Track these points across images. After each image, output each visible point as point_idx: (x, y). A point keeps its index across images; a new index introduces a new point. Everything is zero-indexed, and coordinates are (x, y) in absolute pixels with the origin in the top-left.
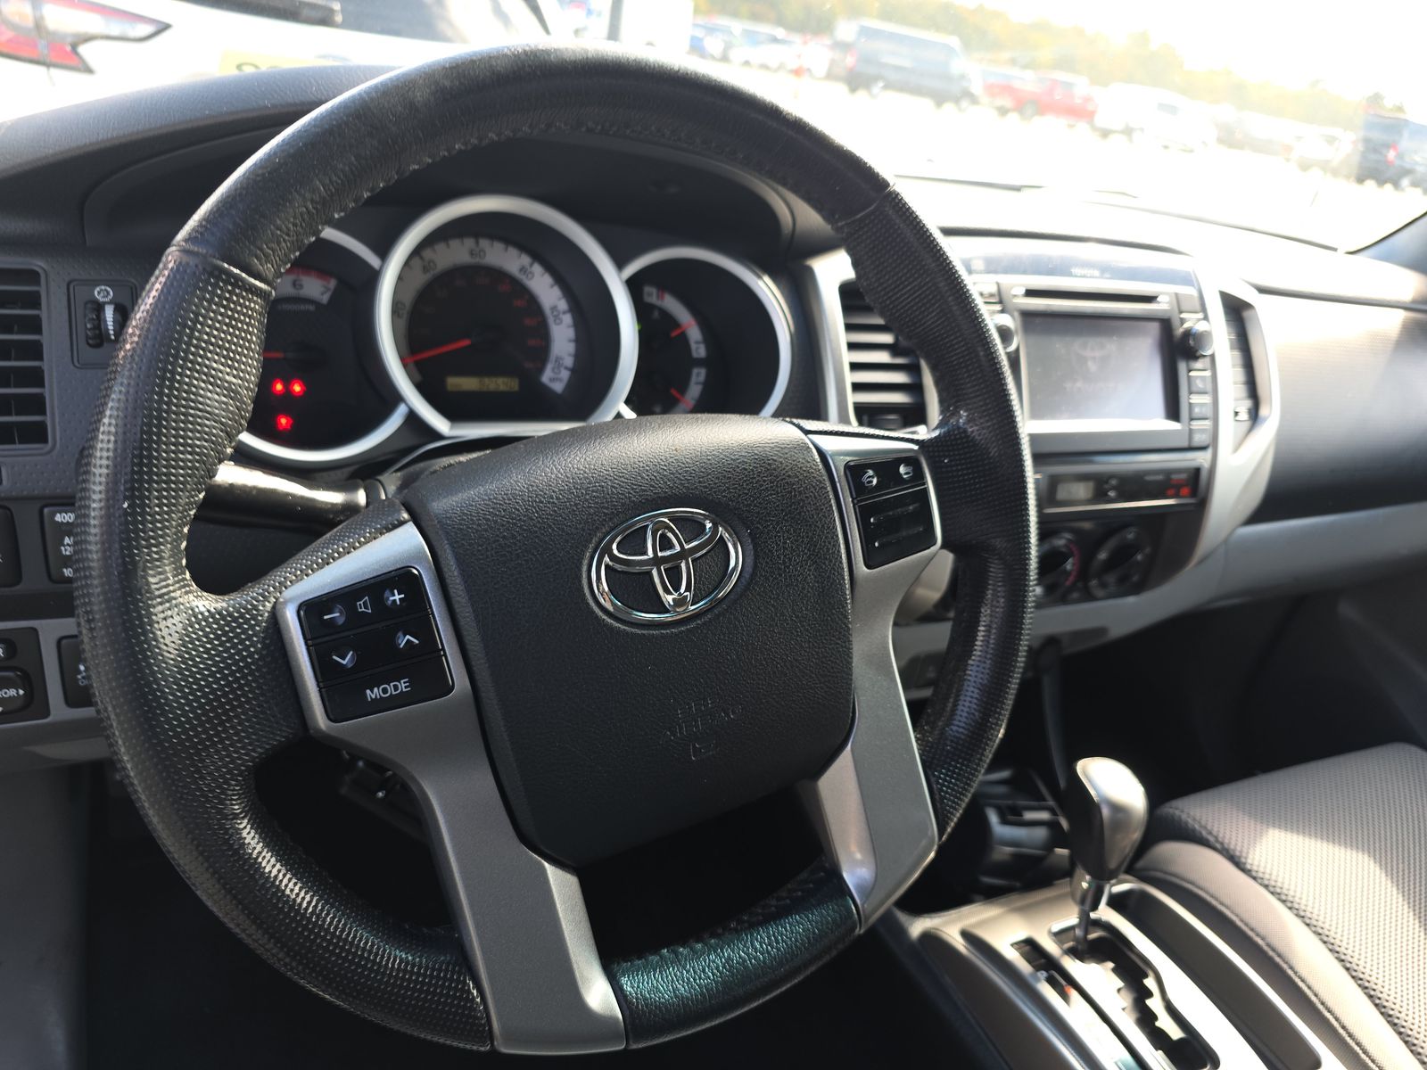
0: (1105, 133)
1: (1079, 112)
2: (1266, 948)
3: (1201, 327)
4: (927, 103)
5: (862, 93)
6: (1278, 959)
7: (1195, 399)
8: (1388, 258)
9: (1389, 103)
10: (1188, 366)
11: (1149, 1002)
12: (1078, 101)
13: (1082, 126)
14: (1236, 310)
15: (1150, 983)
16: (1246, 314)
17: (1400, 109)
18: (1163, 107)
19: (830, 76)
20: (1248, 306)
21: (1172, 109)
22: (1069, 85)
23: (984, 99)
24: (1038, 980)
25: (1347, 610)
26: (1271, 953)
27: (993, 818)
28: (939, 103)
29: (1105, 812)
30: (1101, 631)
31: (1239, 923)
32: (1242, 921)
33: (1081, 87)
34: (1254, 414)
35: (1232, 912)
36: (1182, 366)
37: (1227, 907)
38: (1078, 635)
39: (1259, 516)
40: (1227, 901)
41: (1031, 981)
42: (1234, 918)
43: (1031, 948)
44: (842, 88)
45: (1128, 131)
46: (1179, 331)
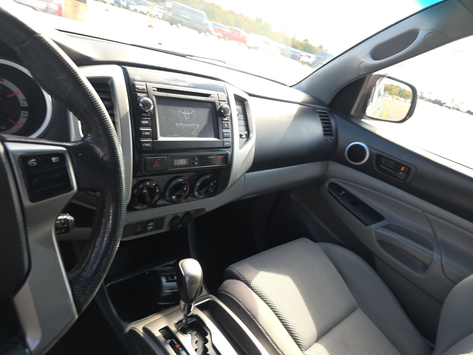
0: (250, 48)
1: (242, 40)
2: (251, 316)
3: (226, 106)
4: (196, 32)
5: (174, 26)
6: (254, 319)
7: (224, 131)
8: (299, 89)
9: (324, 48)
10: (222, 119)
11: (207, 345)
12: (242, 37)
13: (243, 45)
14: (241, 101)
15: (208, 337)
16: (245, 103)
17: (327, 50)
18: (265, 42)
19: (164, 19)
20: (246, 100)
21: (268, 43)
22: (239, 32)
23: (213, 33)
24: (166, 343)
25: (293, 196)
26: (252, 317)
27: (164, 280)
28: (200, 33)
29: (187, 279)
30: (203, 209)
31: (244, 308)
32: (245, 307)
33: (243, 33)
34: (248, 136)
35: (242, 304)
36: (220, 119)
37: (241, 302)
38: (197, 211)
39: (251, 169)
40: (241, 300)
41: (163, 344)
42: (242, 306)
43: (166, 331)
44: (168, 23)
45: (256, 48)
46: (218, 107)
